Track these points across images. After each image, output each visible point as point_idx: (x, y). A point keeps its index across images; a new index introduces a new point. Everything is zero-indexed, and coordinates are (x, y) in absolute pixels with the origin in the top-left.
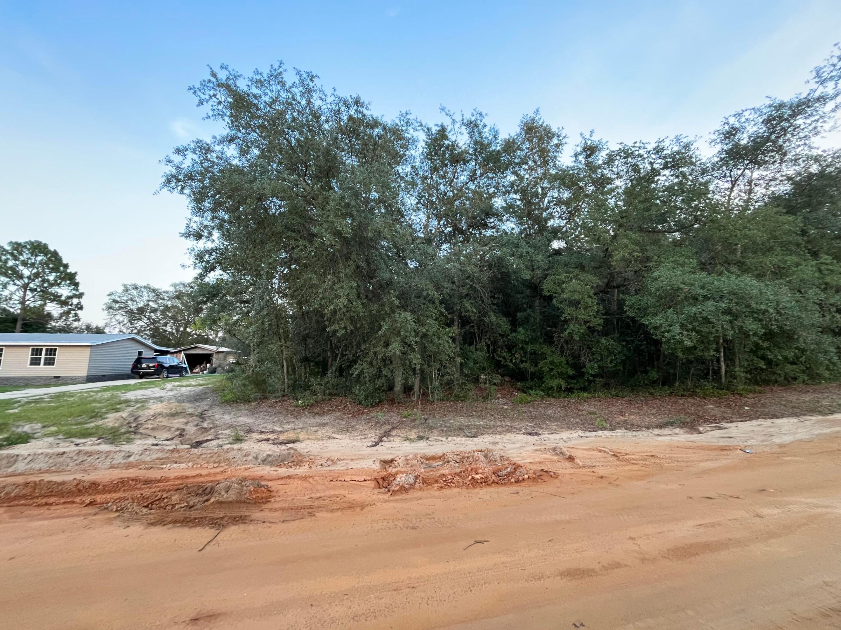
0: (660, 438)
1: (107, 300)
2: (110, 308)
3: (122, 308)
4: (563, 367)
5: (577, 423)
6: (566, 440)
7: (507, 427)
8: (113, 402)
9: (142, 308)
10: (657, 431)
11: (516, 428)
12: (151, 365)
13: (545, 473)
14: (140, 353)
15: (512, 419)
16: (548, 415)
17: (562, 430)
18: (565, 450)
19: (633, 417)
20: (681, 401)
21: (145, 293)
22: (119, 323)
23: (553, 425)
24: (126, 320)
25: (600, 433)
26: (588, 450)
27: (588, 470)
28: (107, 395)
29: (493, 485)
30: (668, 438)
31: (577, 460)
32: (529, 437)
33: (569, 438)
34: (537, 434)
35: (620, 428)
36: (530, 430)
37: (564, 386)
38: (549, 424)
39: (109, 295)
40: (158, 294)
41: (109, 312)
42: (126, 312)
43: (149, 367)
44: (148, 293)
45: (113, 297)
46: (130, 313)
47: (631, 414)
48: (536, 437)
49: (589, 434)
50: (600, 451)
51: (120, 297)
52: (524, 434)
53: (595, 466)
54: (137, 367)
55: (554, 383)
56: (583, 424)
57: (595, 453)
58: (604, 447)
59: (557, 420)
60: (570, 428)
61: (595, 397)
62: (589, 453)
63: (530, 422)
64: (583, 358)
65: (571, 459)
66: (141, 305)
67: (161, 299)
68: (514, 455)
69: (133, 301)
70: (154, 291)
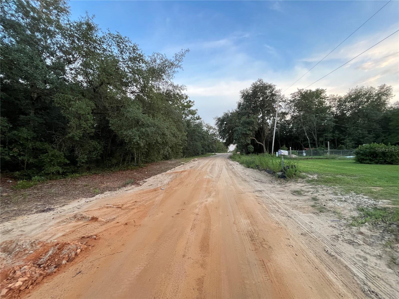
0: (129, 192)
4: (61, 158)
5: (79, 194)
6: (79, 207)
7: (14, 212)
10: (125, 189)
11: (26, 210)
13: (88, 239)
15: (16, 203)
16: (53, 193)
17: (70, 201)
18: (84, 214)
19: (108, 184)
20: (124, 173)
23: (61, 199)
25: (97, 196)
26: (99, 209)
27: (112, 223)
29: (45, 280)
30: (131, 191)
31: (100, 219)
32: (44, 214)
33: (79, 205)
34: (50, 209)
35: (105, 191)
36: (41, 208)
37: (61, 171)
38: (57, 199)
47: (107, 182)
48: (52, 212)
49: (92, 199)
50: (107, 208)
52: (37, 212)
53: (114, 218)
55: (53, 169)
56: (83, 193)
57: (105, 210)
58: (107, 204)
59: (62, 195)
60: (75, 199)
61: (83, 176)
62: (102, 211)
63: (38, 201)
64: (76, 152)
65: (94, 219)
68: (39, 235)
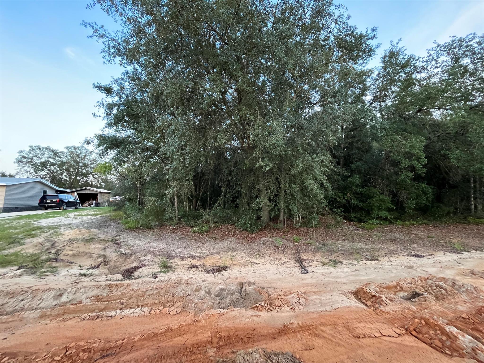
1: (18, 156)
2: (20, 162)
3: (29, 162)
8: (27, 228)
9: (44, 162)
12: (54, 200)
14: (45, 192)
21: (46, 152)
22: (27, 172)
24: (32, 170)
28: (21, 223)
39: (19, 153)
40: (55, 153)
41: (19, 165)
42: (32, 165)
43: (52, 202)
44: (48, 152)
45: (22, 154)
46: (35, 165)
51: (27, 154)
54: (43, 202)
66: (43, 160)
67: (58, 157)
69: (38, 158)
70: (53, 151)
